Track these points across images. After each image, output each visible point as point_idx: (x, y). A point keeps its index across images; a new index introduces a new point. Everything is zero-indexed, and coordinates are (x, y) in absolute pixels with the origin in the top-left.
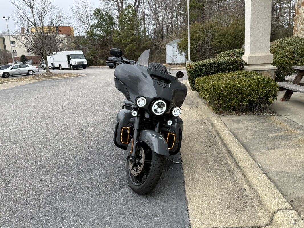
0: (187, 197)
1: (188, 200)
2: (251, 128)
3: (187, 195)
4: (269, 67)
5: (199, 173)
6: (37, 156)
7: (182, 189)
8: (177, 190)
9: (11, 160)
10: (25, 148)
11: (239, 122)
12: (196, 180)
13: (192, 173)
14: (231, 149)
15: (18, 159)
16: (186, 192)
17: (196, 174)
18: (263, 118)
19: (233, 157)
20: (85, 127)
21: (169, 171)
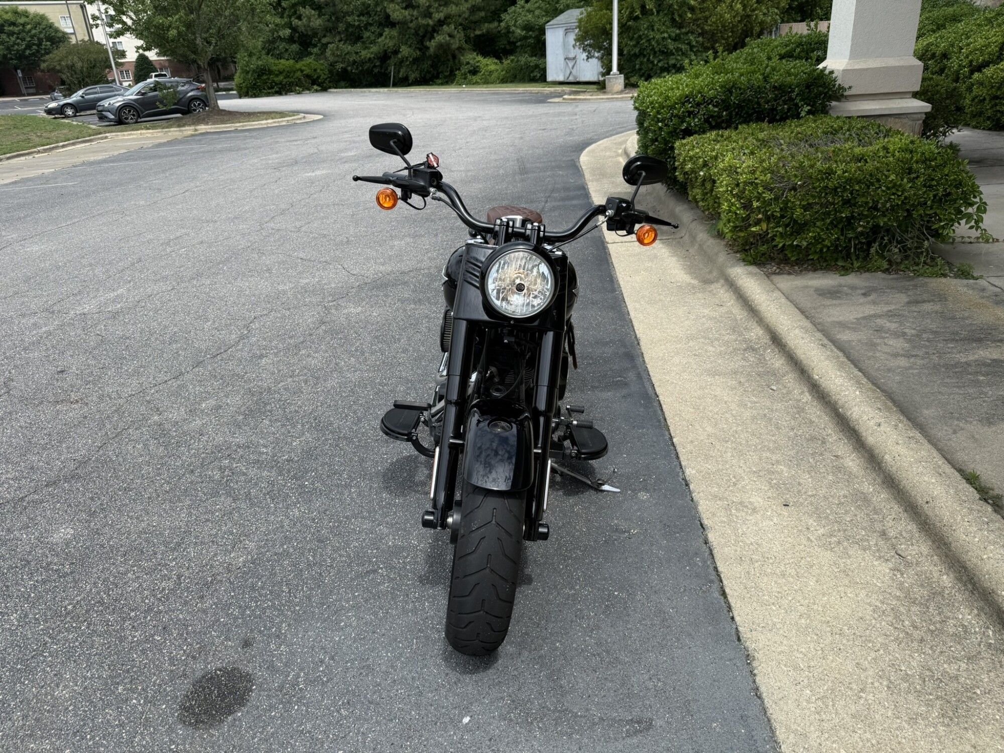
1: (751, 645)
4: (905, 105)
5: (754, 510)
6: (191, 411)
7: (710, 587)
8: (695, 590)
9: (108, 426)
10: (152, 377)
11: (840, 297)
12: (752, 544)
13: (727, 508)
14: (852, 413)
15: (131, 421)
16: (733, 605)
17: (744, 514)
18: (912, 283)
19: (864, 448)
20: (334, 303)
21: (643, 496)
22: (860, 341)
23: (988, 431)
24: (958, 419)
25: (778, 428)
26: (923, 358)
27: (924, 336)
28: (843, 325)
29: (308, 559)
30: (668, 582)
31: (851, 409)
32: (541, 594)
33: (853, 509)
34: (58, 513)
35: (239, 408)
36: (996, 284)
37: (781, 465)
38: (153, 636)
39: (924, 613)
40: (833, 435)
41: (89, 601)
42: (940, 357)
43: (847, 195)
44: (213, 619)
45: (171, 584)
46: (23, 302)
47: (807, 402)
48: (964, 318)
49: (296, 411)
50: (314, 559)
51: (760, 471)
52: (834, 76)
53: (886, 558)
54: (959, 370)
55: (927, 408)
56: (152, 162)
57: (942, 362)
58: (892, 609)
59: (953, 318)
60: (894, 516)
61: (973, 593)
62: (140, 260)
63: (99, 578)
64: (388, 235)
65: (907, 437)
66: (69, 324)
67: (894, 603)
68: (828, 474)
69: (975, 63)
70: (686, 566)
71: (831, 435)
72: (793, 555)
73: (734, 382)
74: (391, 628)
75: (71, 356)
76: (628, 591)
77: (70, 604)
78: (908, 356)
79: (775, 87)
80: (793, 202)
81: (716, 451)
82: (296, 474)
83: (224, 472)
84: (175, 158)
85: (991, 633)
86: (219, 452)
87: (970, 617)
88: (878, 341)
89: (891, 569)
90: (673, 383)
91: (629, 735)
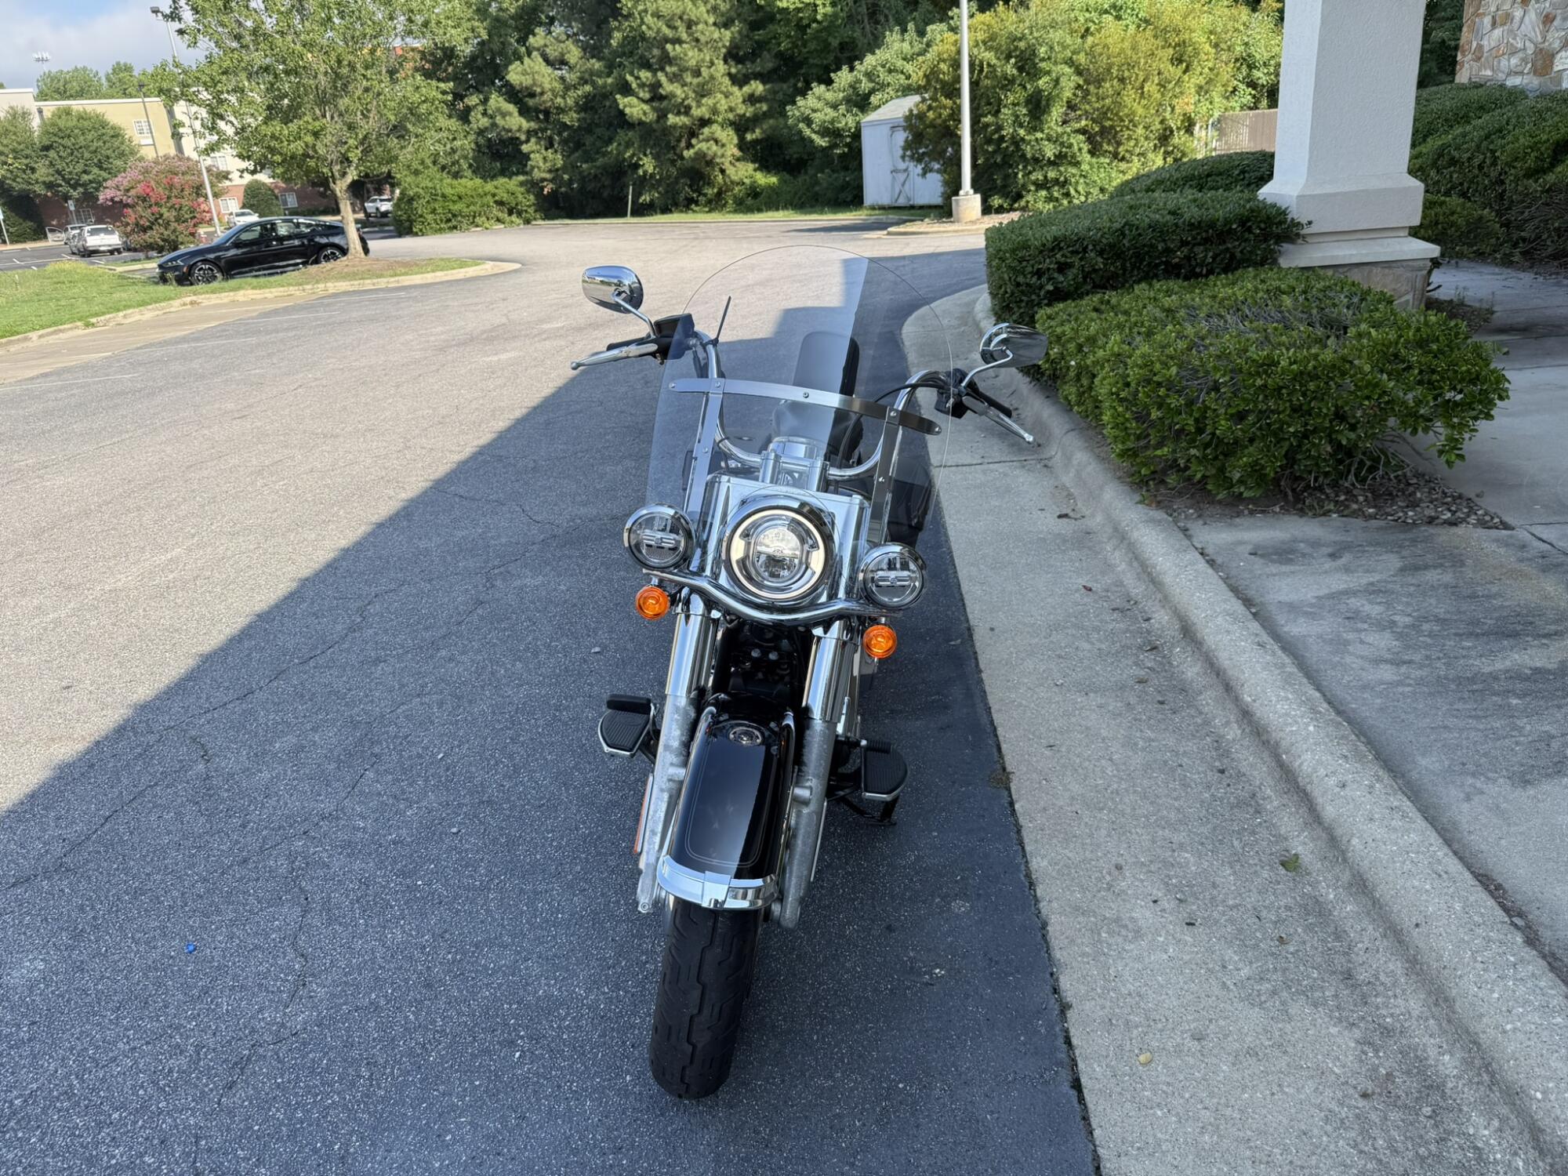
4: (1399, 248)
7: (1056, 1072)
8: (1031, 1080)
9: (125, 781)
10: (204, 696)
11: (1291, 560)
12: (1130, 994)
13: (1095, 931)
14: (1301, 764)
15: (162, 773)
16: (1091, 1106)
17: (1120, 940)
18: (1409, 535)
19: (1320, 823)
20: (502, 569)
21: (960, 907)
22: (1320, 636)
23: (1523, 796)
24: (1473, 775)
25: (1185, 786)
26: (1421, 667)
27: (1426, 627)
28: (1293, 608)
29: (407, 1017)
30: (988, 1065)
31: (1300, 756)
32: (777, 1086)
33: (1300, 930)
34: (25, 933)
35: (331, 751)
36: (1544, 537)
37: (1187, 852)
38: (141, 1155)
39: (1412, 1124)
40: (1274, 797)
41: (51, 1091)
42: (1447, 665)
43: (1296, 398)
44: (242, 1126)
45: (183, 1061)
46: (27, 570)
47: (1234, 740)
48: (1489, 597)
49: (420, 756)
50: (416, 1019)
51: (1151, 862)
52: (1282, 207)
53: (1351, 1020)
54: (1478, 687)
55: (1423, 755)
56: (253, 340)
57: (1452, 673)
58: (1357, 1116)
59: (1473, 596)
60: (1367, 944)
61: (1491, 1089)
63: (72, 1049)
64: (598, 456)
65: (1387, 808)
66: (91, 607)
67: (1360, 1105)
68: (1262, 867)
70: (1020, 1035)
71: (1269, 797)
72: (1197, 1015)
73: (1119, 704)
74: (525, 1147)
75: (87, 662)
76: (921, 1080)
77: (21, 1096)
78: (1397, 663)
80: (1215, 410)
81: (1082, 826)
82: (406, 866)
83: (293, 862)
84: (291, 334)
85: (1521, 1164)
86: (291, 826)
87: (1486, 1132)
88: (1351, 636)
89: (1358, 1042)
90: (1020, 705)
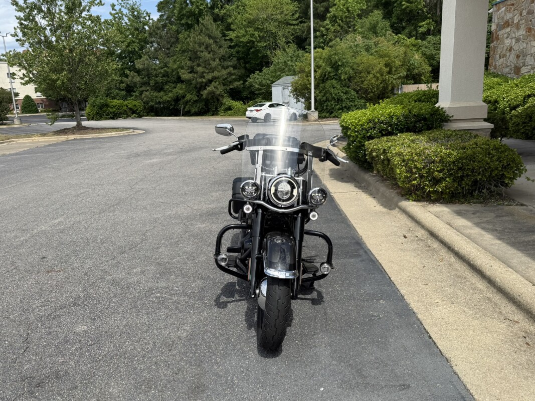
0: (442, 350)
1: (448, 356)
2: (487, 226)
3: (439, 347)
4: (481, 125)
5: (438, 306)
6: (128, 273)
7: (424, 336)
8: (417, 337)
9: (84, 282)
10: (98, 259)
11: (461, 215)
12: (439, 319)
13: (425, 305)
14: (477, 263)
15: (96, 279)
16: (436, 342)
17: (433, 307)
18: (496, 208)
19: (485, 278)
20: (189, 223)
21: (381, 301)
25: (442, 273)
27: (506, 230)
30: (403, 335)
31: (476, 261)
33: (484, 304)
34: (74, 320)
35: (155, 271)
37: (446, 287)
41: (110, 355)
42: (515, 239)
43: (460, 165)
44: (179, 358)
45: (151, 346)
46: (2, 226)
47: (453, 261)
48: (524, 223)
49: (188, 272)
51: (437, 290)
52: (444, 110)
54: (525, 244)
55: (512, 260)
57: (516, 241)
58: (510, 340)
60: (504, 305)
62: (64, 204)
63: (110, 345)
64: (207, 190)
65: (505, 270)
66: (36, 236)
67: (510, 338)
68: (470, 290)
69: (512, 106)
70: (410, 328)
71: (468, 274)
72: (460, 322)
73: (415, 254)
75: (45, 251)
76: (385, 339)
79: (415, 115)
80: (433, 169)
81: (413, 283)
82: (199, 298)
83: (159, 299)
84: (62, 153)
86: (153, 290)
89: (506, 326)
90: (384, 255)
91: (400, 390)
